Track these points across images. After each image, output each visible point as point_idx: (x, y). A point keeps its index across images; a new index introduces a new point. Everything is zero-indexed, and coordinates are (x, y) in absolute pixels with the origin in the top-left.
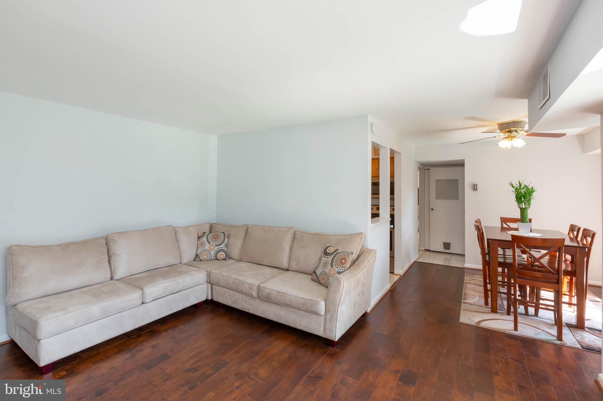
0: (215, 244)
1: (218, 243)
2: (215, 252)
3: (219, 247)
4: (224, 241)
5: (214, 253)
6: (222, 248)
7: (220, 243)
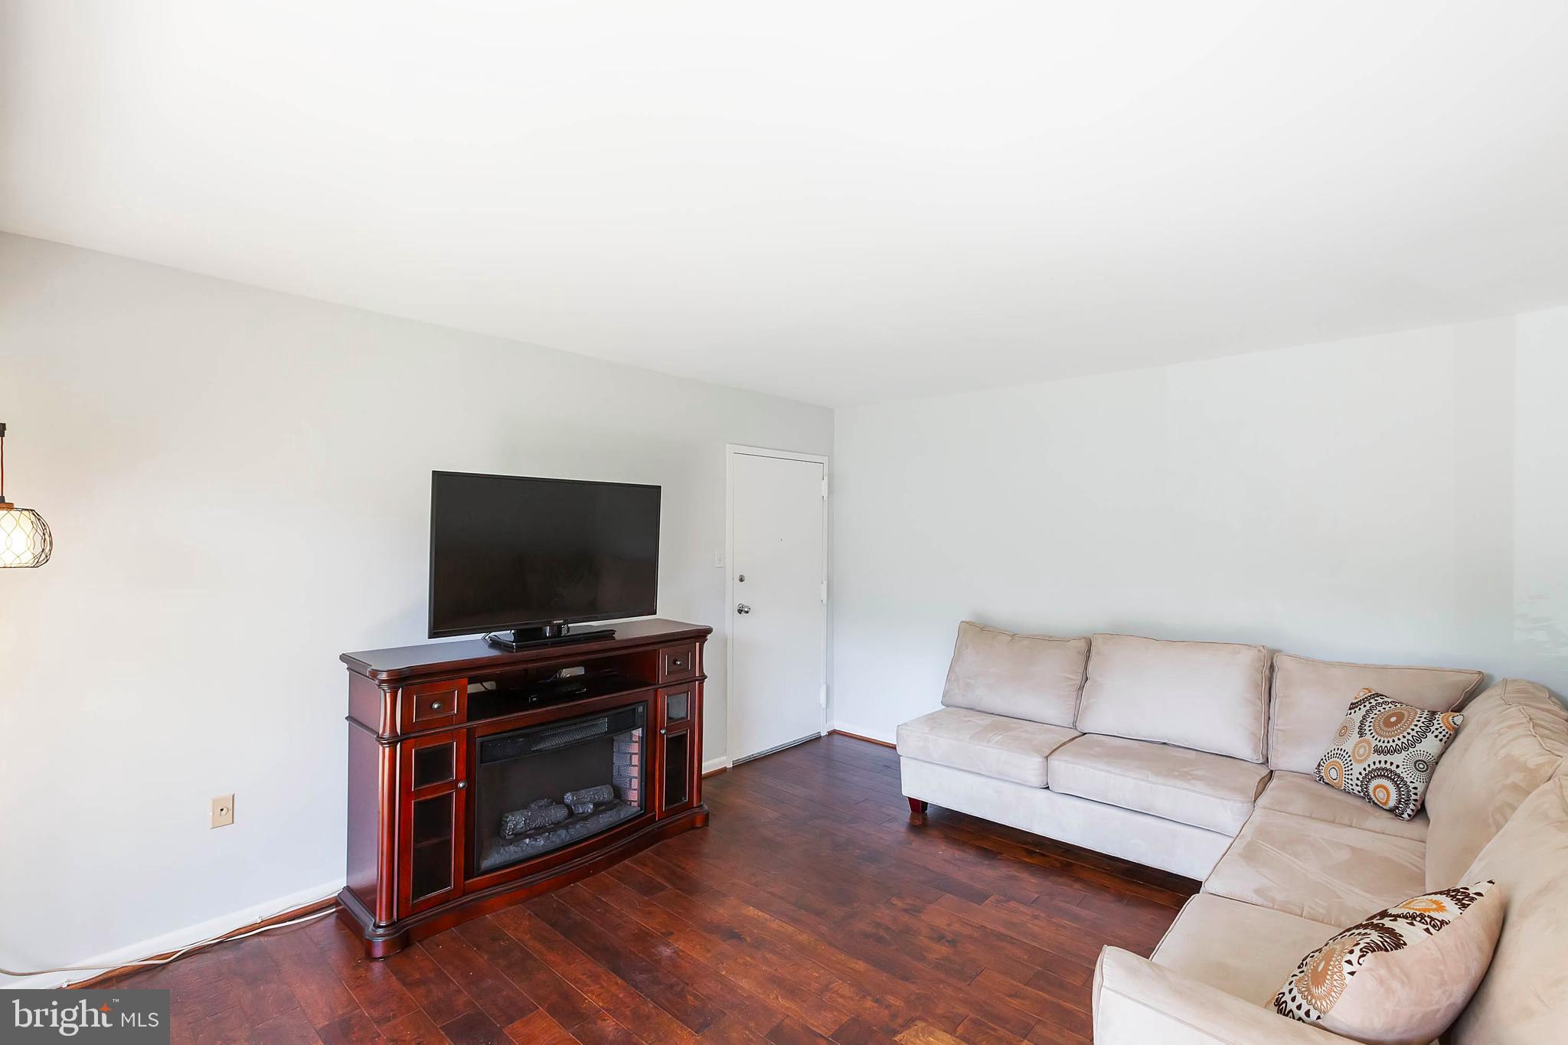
0: (1374, 743)
1: (1391, 743)
2: (1365, 769)
3: (1383, 758)
4: (1413, 745)
5: (1360, 773)
6: (1393, 768)
7: (1394, 745)
